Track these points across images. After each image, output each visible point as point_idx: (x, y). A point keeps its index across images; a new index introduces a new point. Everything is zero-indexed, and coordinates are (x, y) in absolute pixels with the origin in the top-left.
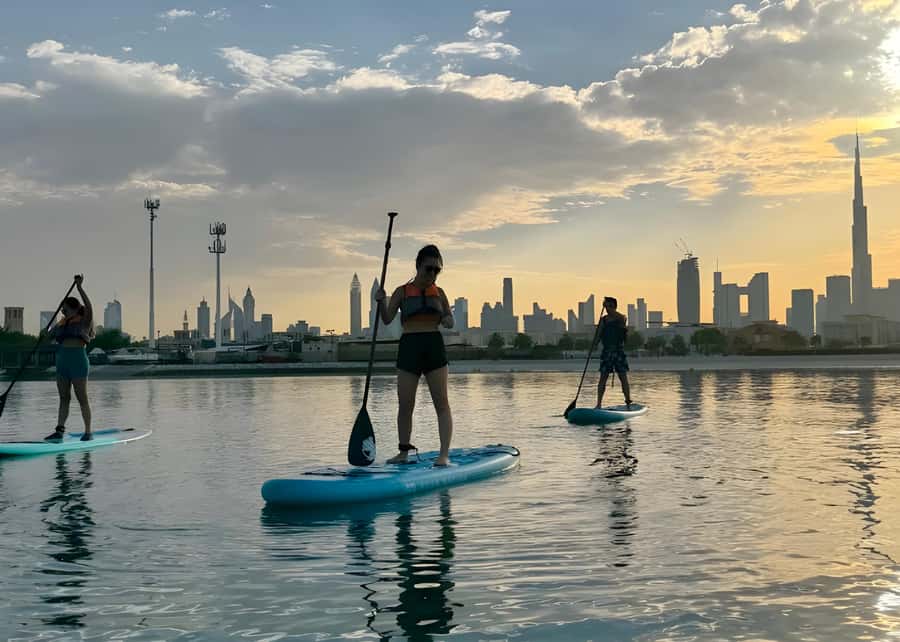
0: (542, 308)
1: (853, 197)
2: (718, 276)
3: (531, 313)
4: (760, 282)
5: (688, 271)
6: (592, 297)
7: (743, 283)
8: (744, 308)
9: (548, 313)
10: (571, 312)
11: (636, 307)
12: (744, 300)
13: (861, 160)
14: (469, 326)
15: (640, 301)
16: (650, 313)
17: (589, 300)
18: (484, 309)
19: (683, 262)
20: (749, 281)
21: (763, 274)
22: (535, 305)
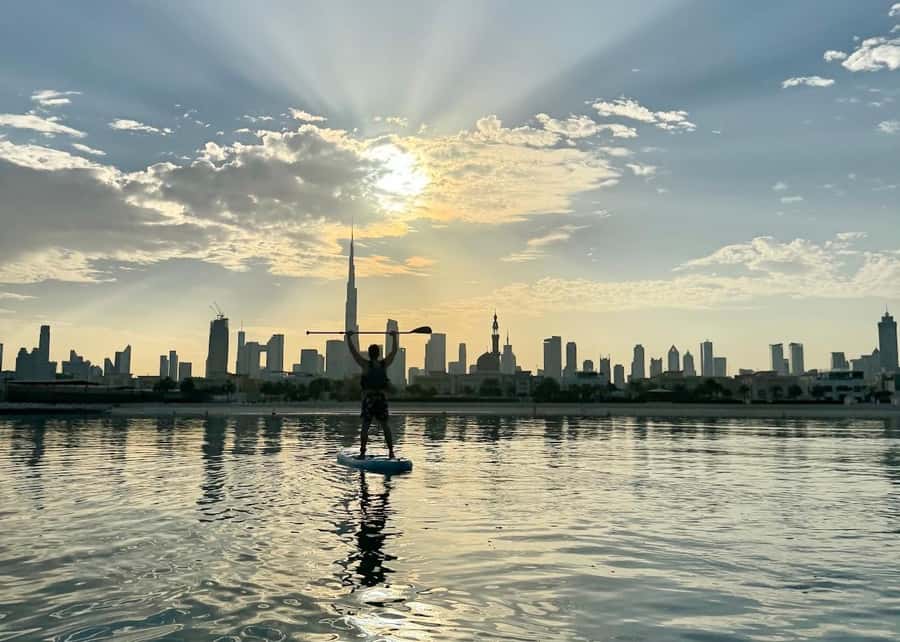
0: (79, 355)
1: (347, 280)
2: (241, 335)
3: (68, 359)
4: (277, 341)
5: (219, 329)
6: (129, 348)
7: (264, 342)
8: (263, 363)
9: (85, 360)
10: (107, 361)
11: (168, 359)
12: (263, 356)
13: (355, 258)
14: (3, 370)
15: (173, 354)
16: (181, 363)
17: (125, 351)
18: (20, 354)
19: (216, 321)
20: (268, 340)
21: (279, 335)
22: (73, 352)
